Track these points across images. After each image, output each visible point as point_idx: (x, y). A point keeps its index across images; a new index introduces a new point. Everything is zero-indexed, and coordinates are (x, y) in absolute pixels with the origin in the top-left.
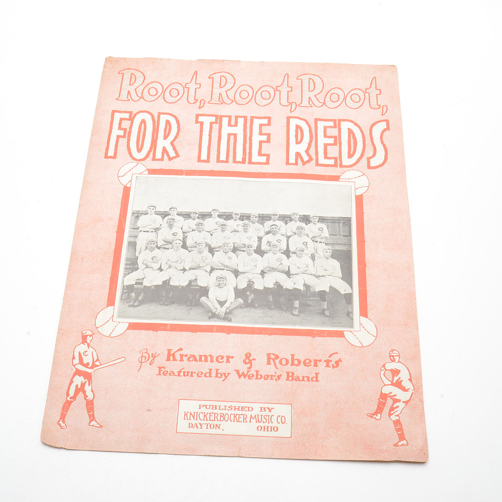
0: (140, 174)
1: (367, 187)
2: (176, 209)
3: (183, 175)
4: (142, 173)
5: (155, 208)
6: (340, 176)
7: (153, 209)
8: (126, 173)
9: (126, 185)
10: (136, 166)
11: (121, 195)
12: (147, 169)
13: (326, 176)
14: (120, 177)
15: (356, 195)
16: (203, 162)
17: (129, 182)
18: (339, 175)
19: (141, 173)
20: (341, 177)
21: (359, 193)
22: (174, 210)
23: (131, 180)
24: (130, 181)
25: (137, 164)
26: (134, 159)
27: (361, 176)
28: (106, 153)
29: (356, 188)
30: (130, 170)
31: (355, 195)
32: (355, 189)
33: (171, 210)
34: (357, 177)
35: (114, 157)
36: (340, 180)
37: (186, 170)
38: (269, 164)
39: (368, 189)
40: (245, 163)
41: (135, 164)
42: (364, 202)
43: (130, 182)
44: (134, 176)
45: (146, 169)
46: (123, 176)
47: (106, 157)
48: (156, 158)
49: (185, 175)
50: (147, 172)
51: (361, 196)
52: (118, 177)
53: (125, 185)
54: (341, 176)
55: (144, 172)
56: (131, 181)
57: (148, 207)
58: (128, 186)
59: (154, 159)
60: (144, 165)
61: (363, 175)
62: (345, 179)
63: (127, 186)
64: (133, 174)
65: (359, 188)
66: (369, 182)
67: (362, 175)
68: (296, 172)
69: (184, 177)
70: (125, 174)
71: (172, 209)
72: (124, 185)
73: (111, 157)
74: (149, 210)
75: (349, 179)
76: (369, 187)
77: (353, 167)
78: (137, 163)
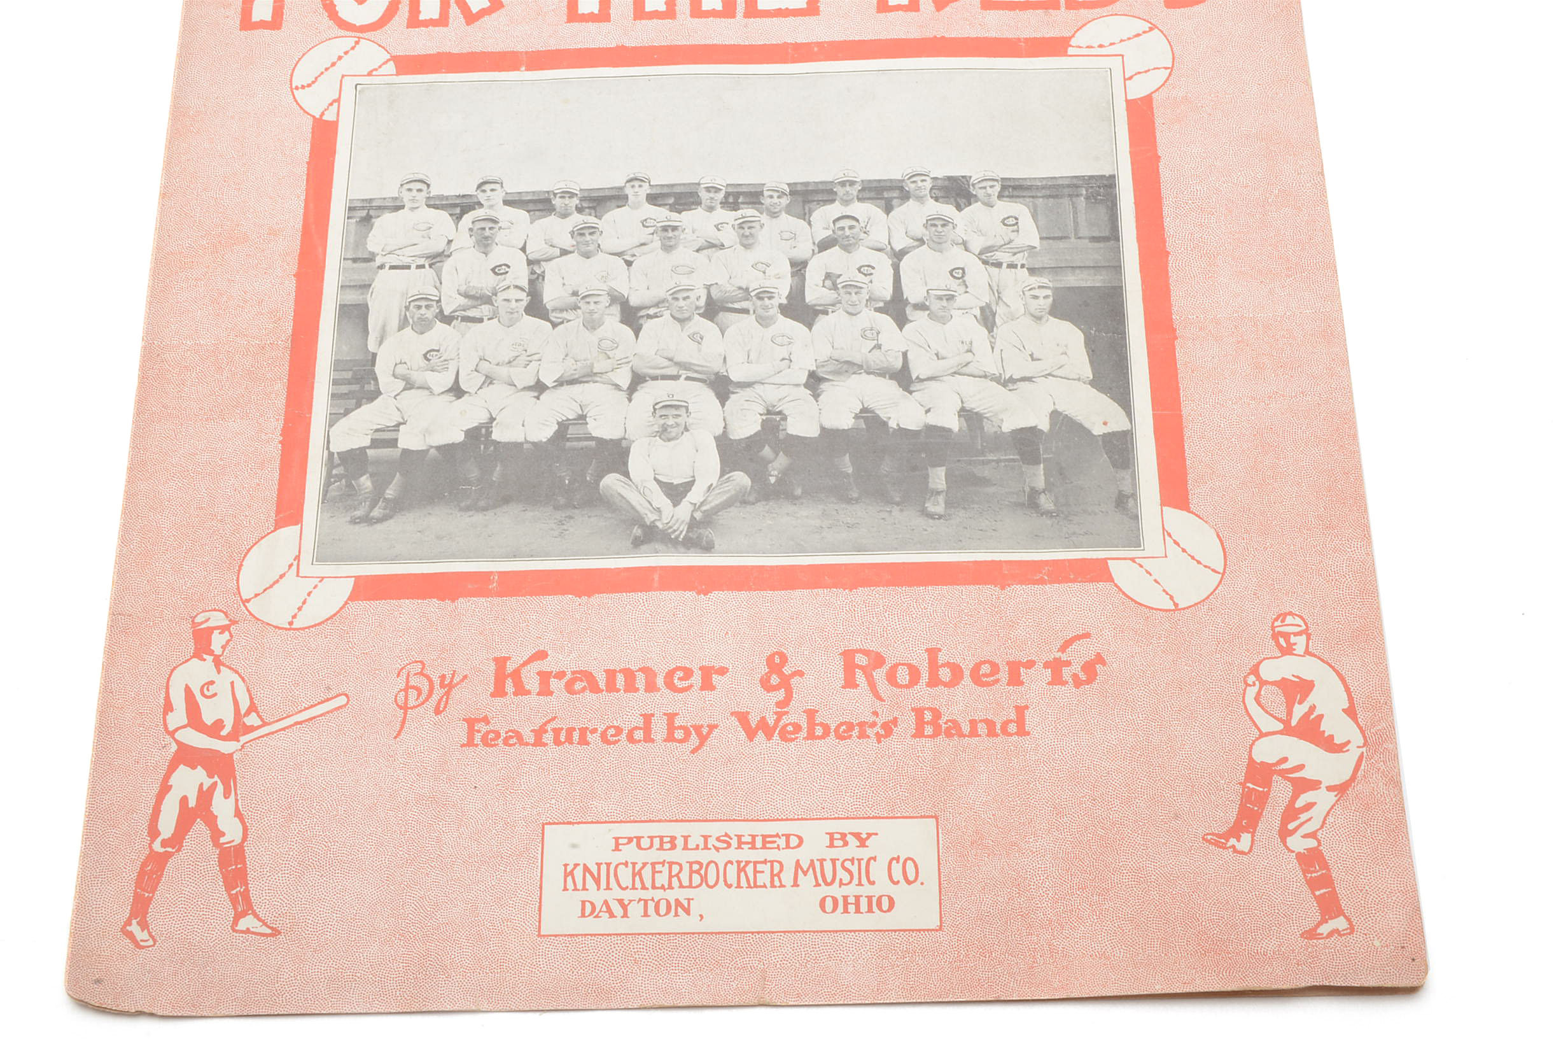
0: (370, 74)
1: (1166, 68)
2: (502, 187)
3: (519, 70)
4: (376, 70)
5: (428, 186)
6: (1070, 38)
7: (420, 190)
8: (319, 76)
9: (323, 114)
10: (353, 48)
11: (304, 150)
12: (394, 58)
13: (1019, 39)
14: (297, 88)
15: (1129, 98)
16: (587, 21)
17: (331, 104)
18: (1067, 34)
19: (372, 71)
20: (1073, 42)
21: (1137, 91)
22: (493, 190)
23: (337, 96)
24: (335, 101)
25: (357, 43)
26: (343, 25)
27: (1144, 32)
28: (246, 13)
29: (1127, 77)
30: (333, 64)
31: (1127, 100)
32: (1125, 80)
33: (483, 188)
34: (1129, 39)
35: (276, 23)
36: (1071, 51)
37: (527, 53)
38: (819, 14)
39: (1170, 74)
40: (733, 16)
41: (351, 42)
42: (1158, 121)
43: (336, 104)
44: (348, 84)
45: (388, 57)
46: (309, 86)
47: (247, 23)
48: (422, 17)
49: (527, 70)
50: (391, 67)
51: (1148, 100)
52: (291, 87)
53: (318, 117)
54: (1073, 36)
55: (380, 67)
56: (338, 100)
57: (402, 185)
58: (329, 116)
59: (414, 21)
60: (380, 46)
61: (1151, 29)
62: (1088, 47)
63: (324, 118)
64: (343, 76)
65: (1139, 73)
66: (1173, 55)
67: (1147, 29)
68: (914, 34)
69: (524, 75)
70: (316, 78)
71: (487, 187)
72: (314, 117)
73: (263, 25)
74: (408, 193)
75: (1101, 46)
76: (1172, 68)
77: (1109, 8)
78: (357, 39)
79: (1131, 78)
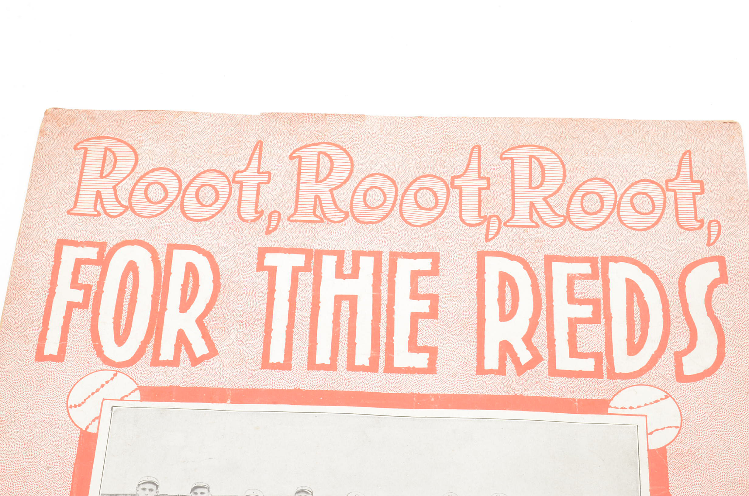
0: (122, 399)
1: (676, 427)
2: (209, 491)
3: (225, 402)
4: (127, 396)
5: (157, 487)
6: (610, 400)
7: (151, 490)
8: (87, 398)
9: (87, 427)
10: (112, 379)
11: (72, 454)
12: (140, 388)
13: (574, 400)
14: (71, 407)
15: (650, 448)
16: (275, 369)
17: (94, 420)
18: (608, 398)
19: (124, 397)
20: (612, 404)
21: (656, 443)
22: (202, 493)
23: (98, 415)
24: (96, 418)
25: (115, 375)
26: (107, 361)
27: (662, 399)
28: (40, 348)
29: (649, 432)
30: (98, 390)
31: (648, 450)
32: (648, 434)
33: (195, 491)
34: (651, 403)
35: (60, 357)
36: (610, 410)
37: (232, 390)
38: (436, 373)
39: (679, 432)
40: (376, 371)
41: (111, 374)
42: (670, 467)
43: (97, 421)
44: (107, 405)
45: (136, 387)
46: (80, 405)
47: (40, 356)
48: (161, 359)
49: (231, 403)
50: (137, 395)
51: (663, 450)
52: (67, 406)
53: (84, 429)
54: (612, 399)
55: (130, 394)
56: (99, 418)
57: (139, 485)
58: (92, 430)
59: (156, 362)
60: (131, 378)
61: (666, 397)
62: (622, 408)
63: (89, 430)
64: (104, 400)
65: (657, 430)
66: (681, 417)
67: (664, 397)
68: (501, 391)
69: (228, 406)
70: (85, 400)
71: (199, 491)
72: (81, 429)
73: (51, 358)
74: (143, 491)
75: (631, 408)
76: (680, 428)
77: (638, 379)
78: (115, 372)
79: (651, 433)
